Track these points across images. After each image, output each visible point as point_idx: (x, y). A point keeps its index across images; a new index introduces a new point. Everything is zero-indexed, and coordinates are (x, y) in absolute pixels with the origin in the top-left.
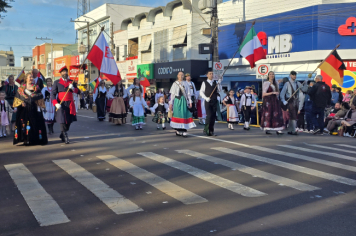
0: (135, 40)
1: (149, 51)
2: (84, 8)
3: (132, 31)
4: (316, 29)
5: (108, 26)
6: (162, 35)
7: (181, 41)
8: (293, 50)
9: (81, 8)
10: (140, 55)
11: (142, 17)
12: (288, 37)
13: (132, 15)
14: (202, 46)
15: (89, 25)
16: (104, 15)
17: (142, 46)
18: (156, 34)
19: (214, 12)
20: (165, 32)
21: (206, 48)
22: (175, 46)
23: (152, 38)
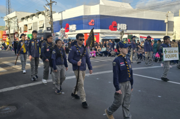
0: (26, 25)
1: (31, 29)
2: (9, 11)
3: (25, 22)
4: (82, 23)
5: (16, 20)
6: (35, 24)
7: (42, 26)
8: (77, 30)
9: (8, 11)
10: (28, 31)
11: (28, 17)
12: (75, 25)
13: (25, 16)
14: (47, 28)
15: (9, 19)
16: (15, 16)
17: (29, 27)
18: (33, 23)
19: (51, 17)
20: (36, 23)
21: (49, 29)
22: (40, 28)
23: (32, 25)
